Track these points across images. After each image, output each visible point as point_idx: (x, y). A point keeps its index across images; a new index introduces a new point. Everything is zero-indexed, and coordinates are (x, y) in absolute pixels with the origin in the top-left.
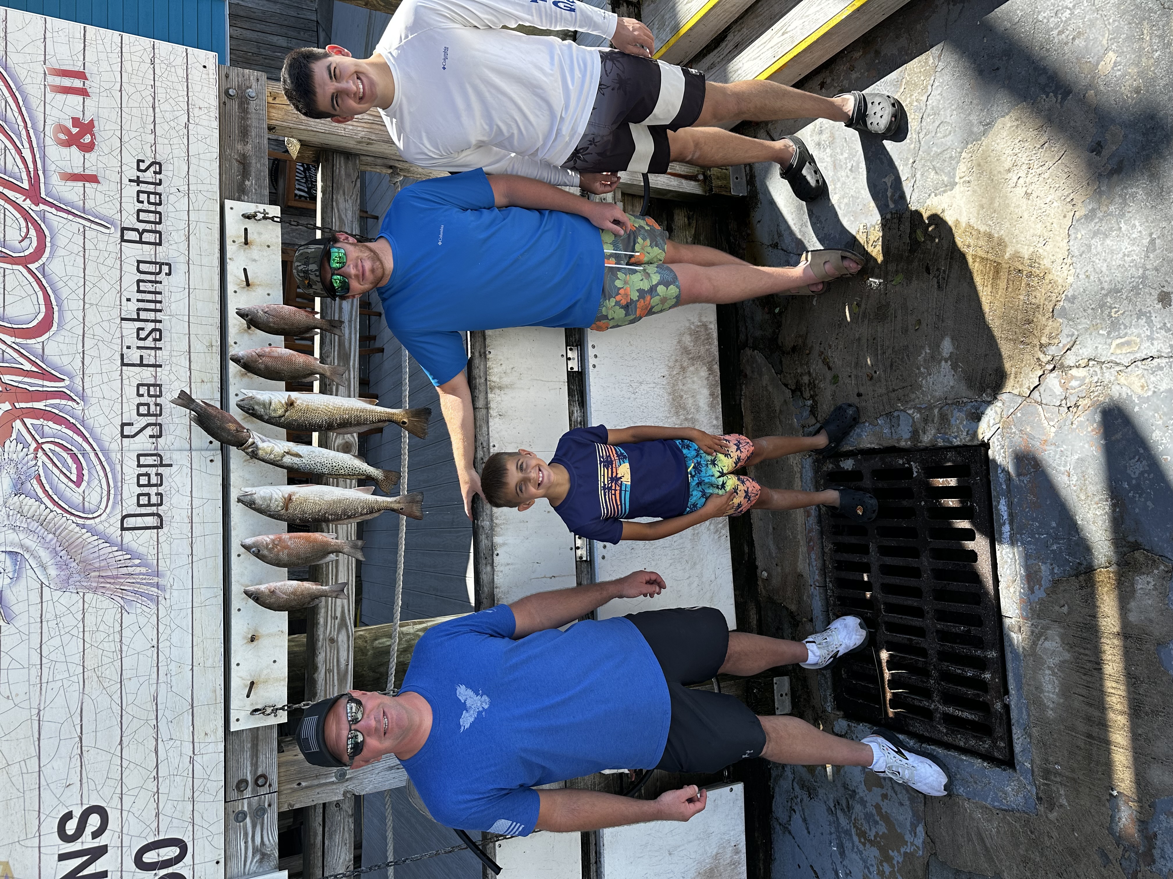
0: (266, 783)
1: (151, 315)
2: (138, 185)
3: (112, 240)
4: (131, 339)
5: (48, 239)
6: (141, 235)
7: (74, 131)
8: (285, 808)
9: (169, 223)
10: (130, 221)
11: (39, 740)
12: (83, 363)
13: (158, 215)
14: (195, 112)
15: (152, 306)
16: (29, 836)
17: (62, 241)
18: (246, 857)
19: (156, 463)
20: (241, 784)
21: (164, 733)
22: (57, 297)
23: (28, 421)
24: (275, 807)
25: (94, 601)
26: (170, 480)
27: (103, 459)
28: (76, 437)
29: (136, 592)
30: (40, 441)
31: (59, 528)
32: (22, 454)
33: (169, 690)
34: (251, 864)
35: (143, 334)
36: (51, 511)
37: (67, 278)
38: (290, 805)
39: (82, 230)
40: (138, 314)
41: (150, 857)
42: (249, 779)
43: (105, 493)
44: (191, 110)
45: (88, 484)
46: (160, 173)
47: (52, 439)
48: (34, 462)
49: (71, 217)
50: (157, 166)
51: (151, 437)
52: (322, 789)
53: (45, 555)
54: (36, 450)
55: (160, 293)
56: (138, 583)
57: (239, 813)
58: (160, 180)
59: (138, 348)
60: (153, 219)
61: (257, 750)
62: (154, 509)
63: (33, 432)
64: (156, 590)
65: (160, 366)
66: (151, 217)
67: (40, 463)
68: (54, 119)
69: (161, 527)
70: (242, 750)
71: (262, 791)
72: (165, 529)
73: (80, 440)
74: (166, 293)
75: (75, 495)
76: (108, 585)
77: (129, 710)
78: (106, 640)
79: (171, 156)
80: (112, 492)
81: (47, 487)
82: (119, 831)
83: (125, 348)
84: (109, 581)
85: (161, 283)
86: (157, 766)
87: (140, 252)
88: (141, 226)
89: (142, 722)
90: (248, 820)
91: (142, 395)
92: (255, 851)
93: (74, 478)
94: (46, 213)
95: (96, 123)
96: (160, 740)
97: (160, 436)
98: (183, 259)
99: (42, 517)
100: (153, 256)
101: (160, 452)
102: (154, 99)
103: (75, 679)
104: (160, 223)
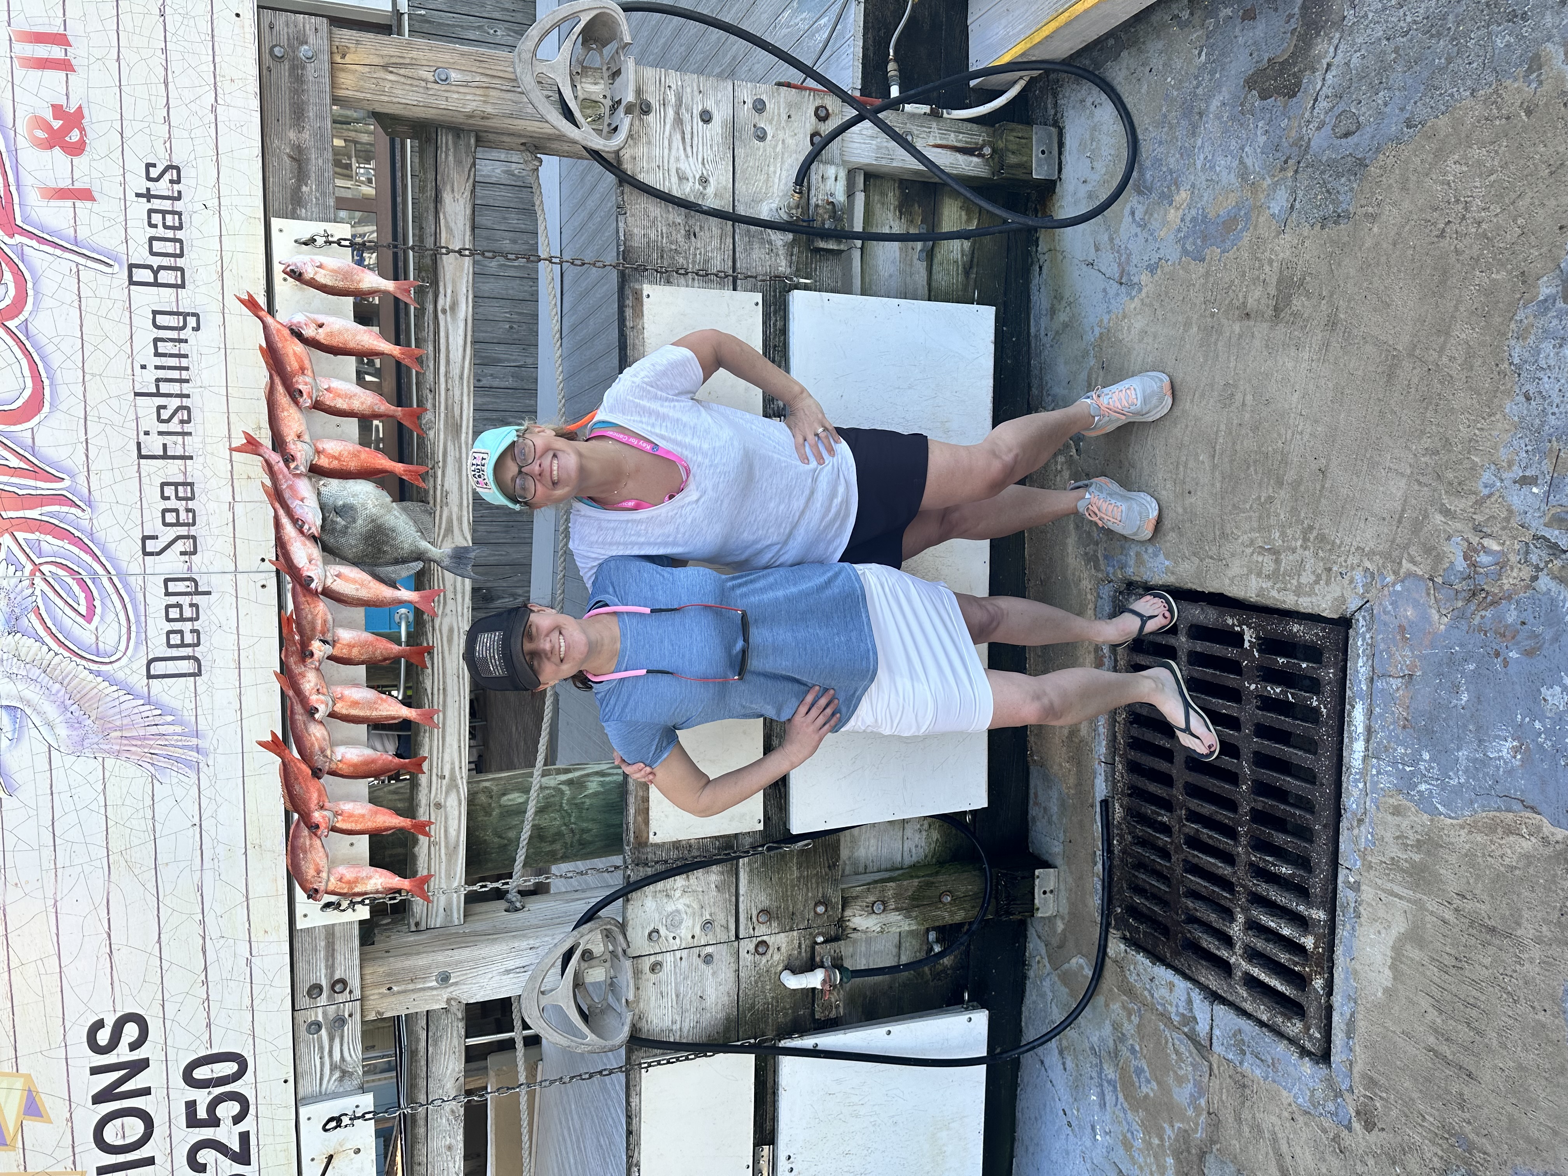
0: (345, 989)
1: (175, 388)
2: (149, 201)
3: (116, 283)
4: (150, 422)
5: (30, 285)
6: (156, 273)
7: (57, 124)
8: (372, 1016)
9: (193, 255)
10: (141, 255)
11: (58, 935)
12: (87, 456)
13: (178, 244)
14: (225, 86)
15: (175, 374)
16: (53, 1046)
17: (48, 286)
18: (322, 1075)
19: (189, 590)
20: (315, 990)
21: (213, 930)
22: (47, 366)
23: (20, 535)
24: (358, 1016)
25: (117, 769)
26: (209, 613)
27: (119, 586)
28: (83, 555)
29: (169, 757)
30: (37, 561)
31: (67, 676)
32: (14, 581)
33: (217, 878)
34: (329, 1081)
35: (165, 415)
36: (56, 654)
37: (59, 339)
38: (378, 1013)
39: (74, 270)
40: (158, 387)
41: (201, 1073)
42: (324, 983)
43: (124, 630)
44: (219, 84)
45: (102, 619)
46: (178, 181)
47: (53, 559)
48: (30, 591)
49: (58, 252)
50: (175, 171)
51: (182, 553)
52: (421, 994)
53: (52, 711)
54: (33, 573)
55: (186, 356)
56: (173, 746)
57: (312, 1024)
58: (179, 192)
59: (160, 433)
60: (171, 251)
61: (333, 950)
62: (188, 651)
63: (28, 550)
64: (196, 754)
65: (191, 458)
66: (169, 247)
67: (38, 592)
68: (27, 108)
69: (199, 674)
70: (315, 949)
71: (340, 998)
72: (205, 676)
73: (88, 559)
74: (194, 356)
75: (84, 634)
76: (133, 749)
77: (167, 901)
78: (134, 816)
79: (193, 154)
80: (133, 628)
81: (49, 624)
82: (163, 1042)
83: (141, 434)
84: (134, 742)
85: (186, 341)
86: (206, 968)
87: (156, 298)
88: (156, 262)
89: (185, 917)
90: (324, 1032)
91: (168, 498)
92: (334, 1067)
93: (83, 610)
94: (25, 248)
95: (86, 112)
96: (207, 938)
97: (194, 552)
98: (216, 307)
99: (45, 663)
100: (174, 304)
101: (194, 576)
102: (166, 69)
103: (97, 863)
104: (181, 255)
